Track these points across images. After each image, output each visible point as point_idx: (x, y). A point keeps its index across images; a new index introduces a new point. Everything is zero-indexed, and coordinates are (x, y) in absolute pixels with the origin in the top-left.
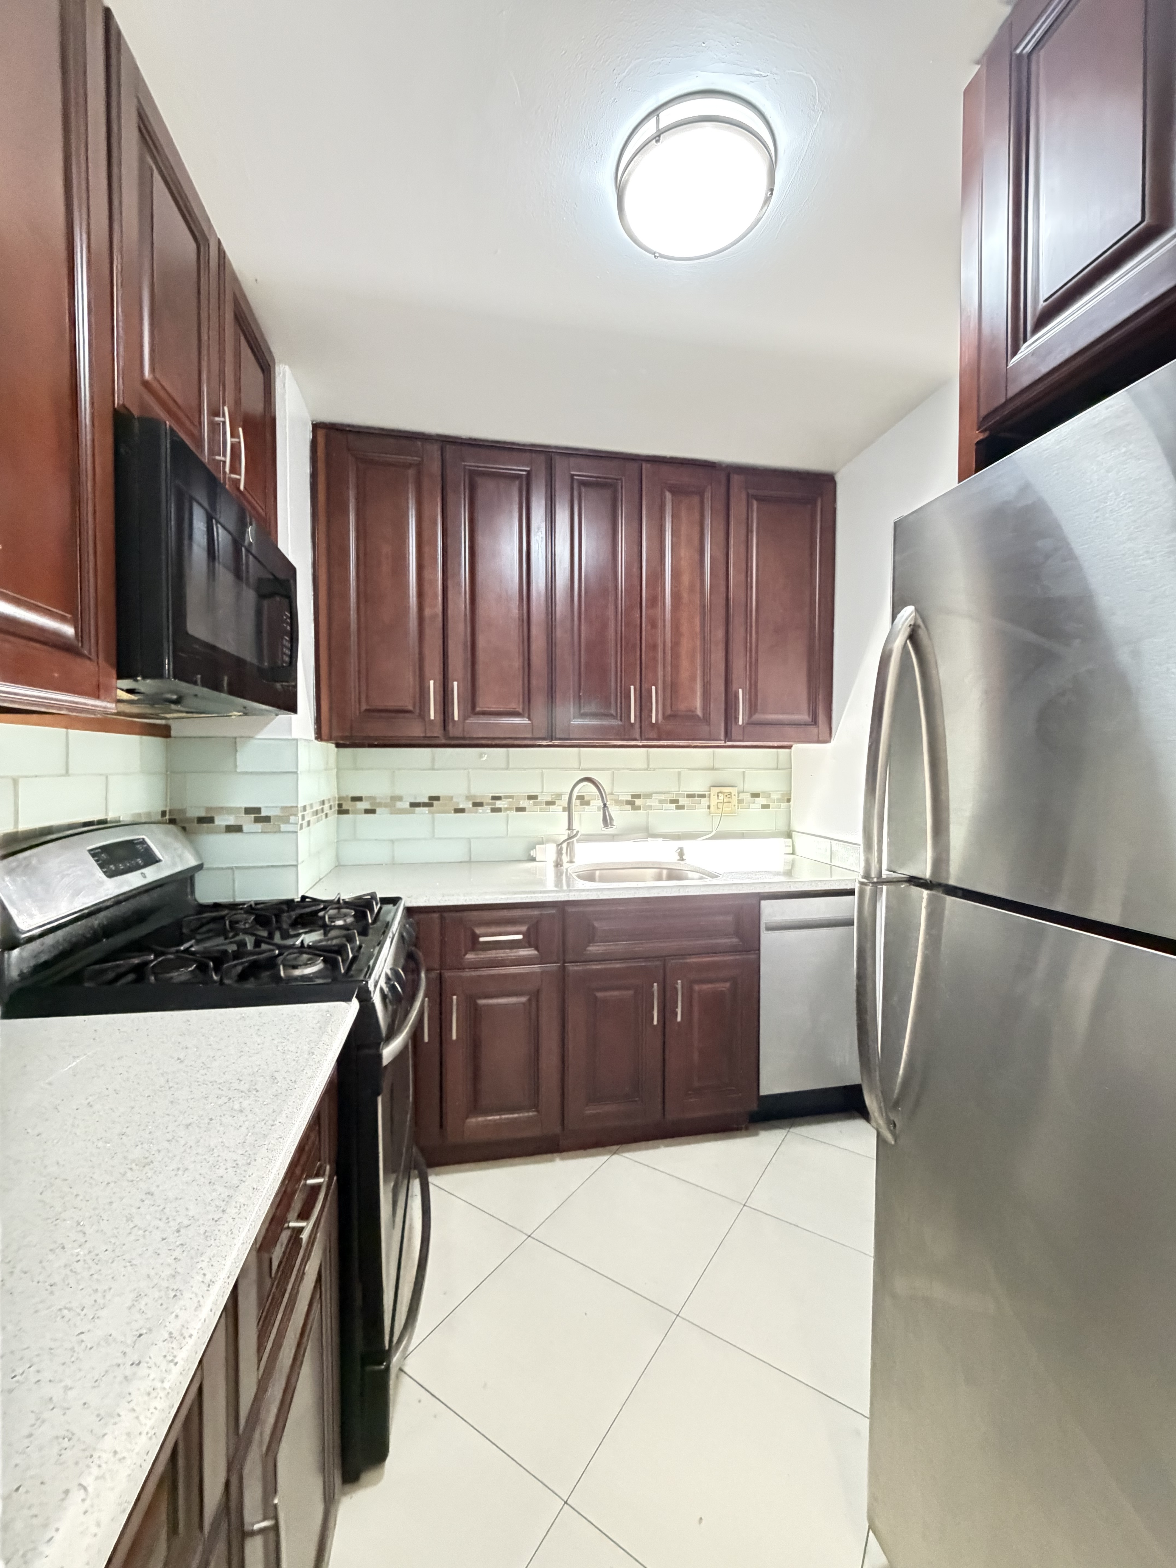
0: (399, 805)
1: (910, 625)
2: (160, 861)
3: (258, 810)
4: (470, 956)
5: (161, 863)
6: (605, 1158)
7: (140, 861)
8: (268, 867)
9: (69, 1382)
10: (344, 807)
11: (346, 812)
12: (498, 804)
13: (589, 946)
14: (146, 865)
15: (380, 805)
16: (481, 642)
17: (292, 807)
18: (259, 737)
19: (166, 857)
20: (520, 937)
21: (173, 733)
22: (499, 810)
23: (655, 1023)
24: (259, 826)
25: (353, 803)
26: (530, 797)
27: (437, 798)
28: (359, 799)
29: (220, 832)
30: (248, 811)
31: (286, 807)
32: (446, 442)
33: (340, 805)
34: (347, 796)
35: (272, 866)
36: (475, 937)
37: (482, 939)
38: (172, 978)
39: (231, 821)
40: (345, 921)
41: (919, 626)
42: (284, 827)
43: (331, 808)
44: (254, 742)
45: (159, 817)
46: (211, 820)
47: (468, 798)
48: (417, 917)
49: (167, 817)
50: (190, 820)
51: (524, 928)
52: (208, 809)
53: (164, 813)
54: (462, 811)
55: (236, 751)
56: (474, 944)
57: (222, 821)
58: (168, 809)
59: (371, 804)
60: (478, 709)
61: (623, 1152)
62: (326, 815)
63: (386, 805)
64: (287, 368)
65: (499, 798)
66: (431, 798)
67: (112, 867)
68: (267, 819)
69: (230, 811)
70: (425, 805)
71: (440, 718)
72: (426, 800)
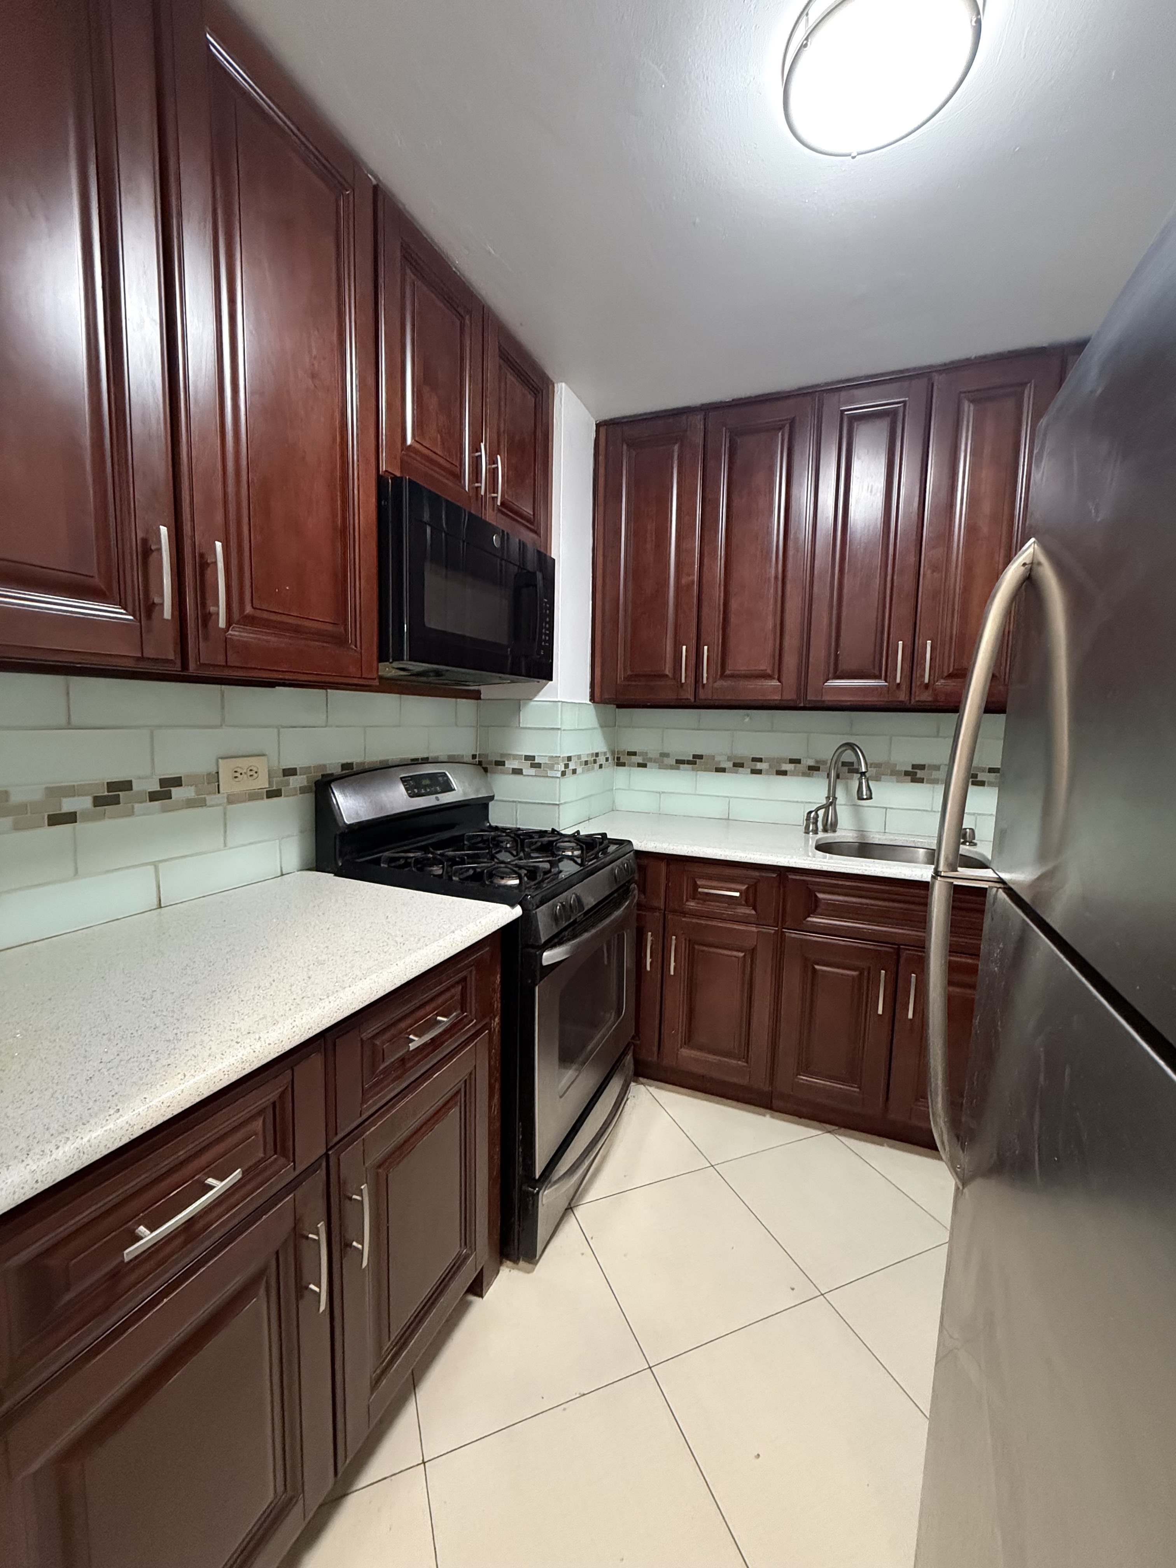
0: (667, 761)
1: (1024, 564)
2: (454, 790)
3: (533, 758)
4: (692, 904)
5: (454, 792)
6: (814, 1132)
7: (438, 788)
8: (538, 803)
9: (213, 1039)
10: (622, 760)
11: (623, 765)
12: (759, 766)
13: (809, 916)
14: (443, 792)
15: (650, 760)
16: (734, 605)
17: (556, 757)
18: (535, 699)
19: (460, 788)
20: (737, 894)
21: (482, 697)
22: (759, 772)
23: (880, 1012)
24: (533, 771)
25: (629, 757)
26: (792, 761)
27: (700, 757)
28: (634, 754)
29: (508, 774)
30: (527, 758)
31: (552, 757)
32: (708, 409)
33: (618, 759)
34: (624, 751)
35: (542, 803)
36: (696, 887)
37: (700, 890)
38: (432, 870)
39: (516, 765)
40: (573, 853)
41: (1039, 564)
42: (550, 773)
43: (607, 760)
44: (532, 703)
45: (470, 759)
46: (503, 764)
47: (729, 759)
48: (645, 862)
49: (477, 760)
50: (490, 763)
51: (744, 887)
52: (502, 755)
53: (474, 757)
54: (723, 770)
55: (520, 710)
56: (694, 894)
57: (511, 764)
58: (477, 753)
59: (644, 759)
60: (728, 672)
61: (840, 1135)
62: (601, 766)
63: (655, 761)
64: (564, 384)
65: (760, 760)
66: (695, 756)
67: (416, 791)
68: (538, 766)
69: (516, 757)
70: (689, 762)
71: (692, 680)
72: (691, 758)
